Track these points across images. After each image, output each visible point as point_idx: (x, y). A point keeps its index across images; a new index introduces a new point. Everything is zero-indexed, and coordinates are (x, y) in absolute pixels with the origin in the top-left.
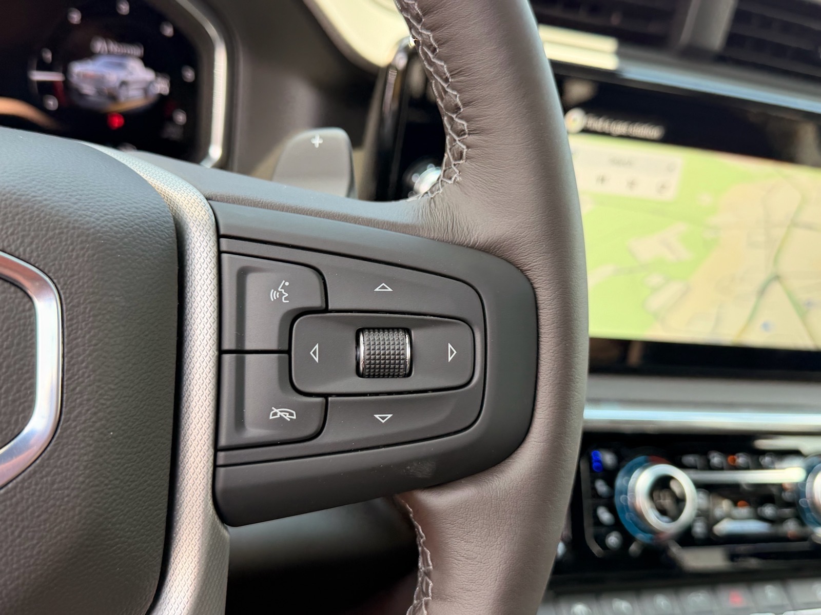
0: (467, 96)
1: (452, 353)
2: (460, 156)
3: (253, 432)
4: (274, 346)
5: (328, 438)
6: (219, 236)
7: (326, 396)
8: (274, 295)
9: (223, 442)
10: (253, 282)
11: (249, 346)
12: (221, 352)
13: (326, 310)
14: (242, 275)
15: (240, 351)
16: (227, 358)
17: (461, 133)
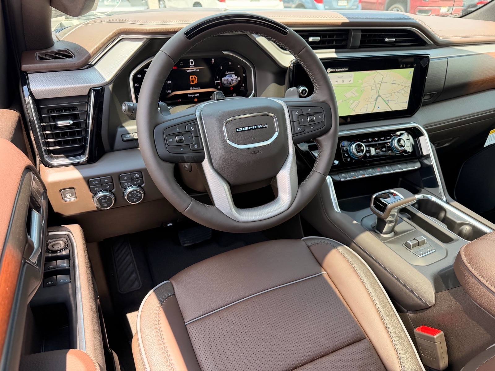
0: (317, 81)
1: (320, 117)
2: (317, 89)
3: (296, 132)
4: (297, 120)
5: (306, 131)
6: (288, 107)
7: (305, 126)
8: (296, 114)
9: (293, 134)
10: (293, 112)
11: (294, 121)
12: (291, 122)
13: (303, 114)
14: (292, 111)
15: (293, 122)
16: (291, 123)
17: (317, 86)
